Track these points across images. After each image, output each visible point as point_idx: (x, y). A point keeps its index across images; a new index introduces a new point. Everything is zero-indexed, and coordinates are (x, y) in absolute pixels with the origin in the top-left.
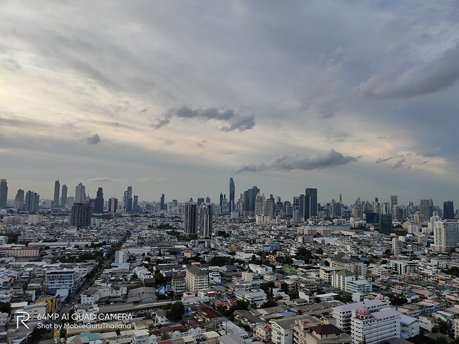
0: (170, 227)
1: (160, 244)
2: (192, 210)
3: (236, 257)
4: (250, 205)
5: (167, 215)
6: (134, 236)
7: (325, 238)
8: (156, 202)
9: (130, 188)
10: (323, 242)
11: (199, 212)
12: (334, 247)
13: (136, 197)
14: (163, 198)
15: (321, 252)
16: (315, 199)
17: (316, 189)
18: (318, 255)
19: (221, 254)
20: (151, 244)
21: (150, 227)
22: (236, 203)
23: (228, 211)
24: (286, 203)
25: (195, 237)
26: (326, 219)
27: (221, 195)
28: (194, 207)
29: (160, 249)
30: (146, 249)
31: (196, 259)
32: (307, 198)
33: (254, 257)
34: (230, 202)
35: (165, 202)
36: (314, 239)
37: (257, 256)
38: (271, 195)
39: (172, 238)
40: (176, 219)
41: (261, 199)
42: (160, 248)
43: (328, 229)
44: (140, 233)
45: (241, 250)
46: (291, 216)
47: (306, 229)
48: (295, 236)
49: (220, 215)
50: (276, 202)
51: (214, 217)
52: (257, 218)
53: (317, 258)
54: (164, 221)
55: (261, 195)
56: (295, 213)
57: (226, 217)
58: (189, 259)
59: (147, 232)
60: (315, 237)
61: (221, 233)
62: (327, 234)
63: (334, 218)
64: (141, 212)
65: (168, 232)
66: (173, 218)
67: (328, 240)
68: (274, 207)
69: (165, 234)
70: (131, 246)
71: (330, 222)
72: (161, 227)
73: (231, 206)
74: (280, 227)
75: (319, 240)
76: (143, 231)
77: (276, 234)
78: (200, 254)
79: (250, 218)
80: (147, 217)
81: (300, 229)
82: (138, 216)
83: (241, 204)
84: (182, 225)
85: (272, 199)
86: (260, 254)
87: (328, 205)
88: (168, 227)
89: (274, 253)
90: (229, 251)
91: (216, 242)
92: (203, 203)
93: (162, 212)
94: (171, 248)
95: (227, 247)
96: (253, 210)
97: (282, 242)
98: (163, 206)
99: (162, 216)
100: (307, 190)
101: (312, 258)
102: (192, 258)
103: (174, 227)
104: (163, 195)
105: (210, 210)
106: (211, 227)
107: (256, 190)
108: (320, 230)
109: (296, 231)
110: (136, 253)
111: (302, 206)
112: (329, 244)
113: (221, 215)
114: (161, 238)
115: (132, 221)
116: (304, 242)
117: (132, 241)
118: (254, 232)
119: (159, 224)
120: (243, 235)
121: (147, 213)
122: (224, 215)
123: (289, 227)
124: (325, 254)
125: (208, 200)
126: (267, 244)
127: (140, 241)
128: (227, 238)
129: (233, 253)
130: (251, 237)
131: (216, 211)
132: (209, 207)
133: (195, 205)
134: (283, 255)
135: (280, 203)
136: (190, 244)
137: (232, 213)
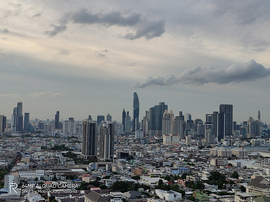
0: (66, 149)
1: (55, 167)
2: (91, 129)
3: (141, 182)
4: (157, 124)
5: (63, 134)
6: (26, 159)
7: (241, 161)
8: (50, 120)
9: (20, 104)
10: (239, 165)
11: (99, 132)
12: (252, 171)
13: (27, 115)
14: (57, 116)
15: (236, 175)
16: (230, 116)
17: (232, 106)
18: (233, 179)
19: (123, 179)
20: (45, 167)
21: (44, 148)
22: (140, 121)
23: (131, 130)
24: (198, 121)
25: (95, 160)
26: (242, 139)
27: (124, 113)
28: (93, 126)
29: (54, 173)
30: (40, 173)
31: (96, 184)
32: (221, 115)
33: (161, 181)
34: (134, 121)
35: (60, 120)
36: (229, 162)
37: (165, 181)
38: (181, 113)
39: (68, 161)
40: (73, 139)
41: (169, 116)
42: (55, 171)
43: (245, 150)
44: (33, 155)
45: (146, 173)
46: (203, 136)
47: (219, 151)
48: (208, 158)
49: (122, 135)
50: (186, 119)
51: (115, 137)
52: (164, 138)
53: (232, 182)
54: (59, 142)
55: (169, 112)
56: (207, 132)
57: (130, 137)
58: (87, 184)
59: (40, 154)
60: (230, 159)
61: (123, 155)
62: (243, 156)
63: (251, 138)
64: (33, 132)
65: (63, 154)
66: (69, 138)
67: (245, 163)
68: (184, 126)
69: (60, 156)
70: (22, 170)
71: (247, 143)
72: (56, 148)
73: (135, 125)
74: (191, 148)
75: (234, 163)
76: (36, 153)
77: (186, 156)
78: (100, 179)
79: (156, 138)
80: (40, 136)
81: (213, 151)
82: (29, 136)
83: (147, 122)
84: (80, 146)
85: (181, 117)
86: (167, 178)
87: (245, 123)
88: (63, 148)
89: (184, 177)
90: (133, 175)
91: (118, 165)
92: (103, 122)
93: (57, 131)
94: (67, 171)
95: (130, 170)
96: (160, 129)
97: (193, 165)
98: (57, 124)
99: (57, 136)
100: (222, 106)
101: (226, 182)
102: (91, 183)
103: (71, 148)
104: (58, 112)
105: (111, 129)
106: (112, 148)
107: (163, 107)
108: (235, 151)
109: (209, 152)
110: (28, 177)
111: (215, 125)
112: (245, 168)
113: (124, 135)
114: (56, 160)
115: (23, 142)
116: (217, 165)
117: (23, 164)
118: (160, 154)
119: (53, 145)
120: (149, 157)
121: (40, 132)
122: (127, 135)
123: (201, 147)
124: (240, 178)
125: (109, 118)
126: (175, 167)
127: (32, 164)
128: (131, 161)
129: (138, 178)
130: (157, 159)
131: (119, 130)
132: (111, 125)
133: (95, 124)
134: (194, 179)
135: (190, 121)
136: (88, 167)
137: (136, 132)
